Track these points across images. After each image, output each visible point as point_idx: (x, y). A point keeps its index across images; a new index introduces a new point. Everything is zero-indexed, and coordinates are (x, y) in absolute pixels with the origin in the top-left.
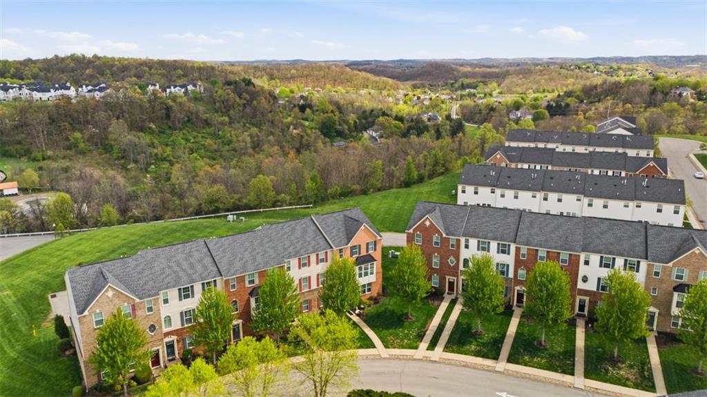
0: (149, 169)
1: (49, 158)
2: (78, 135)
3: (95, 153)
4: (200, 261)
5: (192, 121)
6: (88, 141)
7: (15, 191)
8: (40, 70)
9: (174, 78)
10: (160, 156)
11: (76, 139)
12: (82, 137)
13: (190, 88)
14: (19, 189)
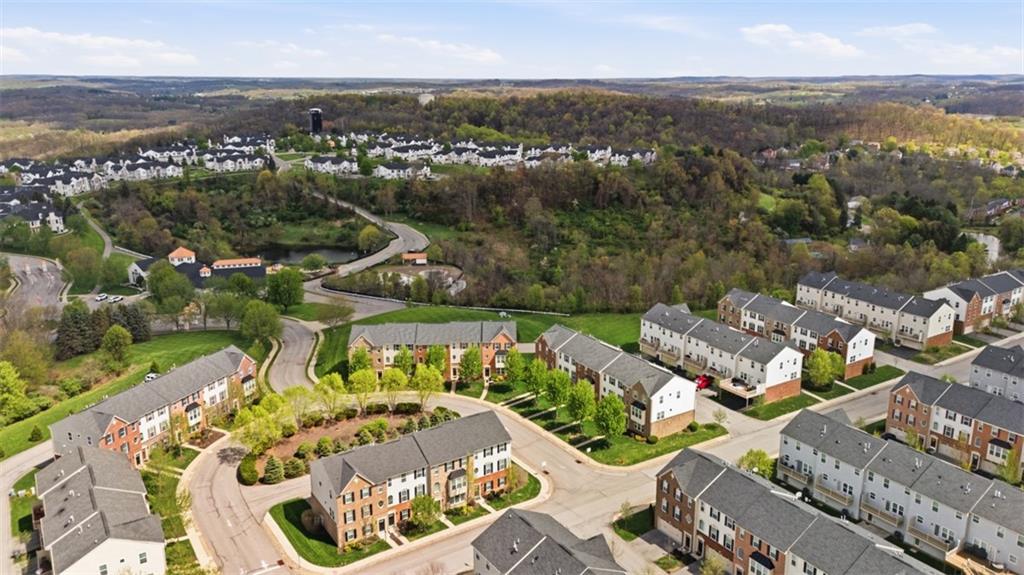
0: (552, 251)
1: (473, 230)
2: (499, 209)
3: (511, 228)
4: (410, 333)
5: (619, 200)
6: (509, 215)
7: (425, 261)
8: (519, 114)
9: (659, 127)
10: (566, 238)
11: (497, 213)
12: (503, 212)
13: (636, 156)
14: (428, 260)
